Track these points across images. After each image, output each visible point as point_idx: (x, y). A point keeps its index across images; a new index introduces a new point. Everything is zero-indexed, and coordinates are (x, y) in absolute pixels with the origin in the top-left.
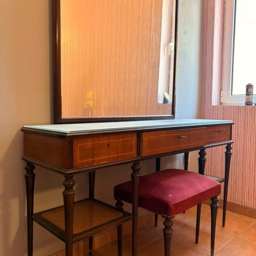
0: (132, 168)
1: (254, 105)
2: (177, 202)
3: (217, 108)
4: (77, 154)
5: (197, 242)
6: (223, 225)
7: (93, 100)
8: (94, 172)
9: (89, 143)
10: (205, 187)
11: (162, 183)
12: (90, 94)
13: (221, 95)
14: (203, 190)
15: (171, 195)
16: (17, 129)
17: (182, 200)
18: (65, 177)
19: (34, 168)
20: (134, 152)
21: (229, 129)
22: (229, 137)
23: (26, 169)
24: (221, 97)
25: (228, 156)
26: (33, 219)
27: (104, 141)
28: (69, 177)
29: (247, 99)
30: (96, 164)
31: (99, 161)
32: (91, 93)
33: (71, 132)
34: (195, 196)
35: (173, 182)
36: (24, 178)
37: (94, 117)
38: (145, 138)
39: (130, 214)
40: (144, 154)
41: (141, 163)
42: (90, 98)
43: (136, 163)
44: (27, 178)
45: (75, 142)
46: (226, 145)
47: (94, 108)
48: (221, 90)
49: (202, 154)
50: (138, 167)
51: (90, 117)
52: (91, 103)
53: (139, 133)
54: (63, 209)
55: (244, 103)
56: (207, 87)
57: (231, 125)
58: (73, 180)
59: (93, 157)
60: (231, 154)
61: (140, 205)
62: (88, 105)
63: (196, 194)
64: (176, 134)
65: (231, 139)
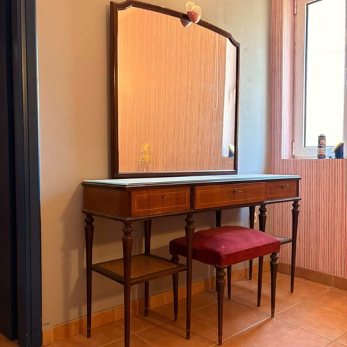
0: (186, 220)
1: (327, 158)
2: (229, 253)
4: (135, 204)
5: (259, 305)
6: (292, 291)
7: (149, 154)
8: (151, 221)
9: (145, 195)
10: (261, 242)
11: (216, 236)
12: (146, 147)
13: (293, 147)
14: (259, 245)
15: (223, 247)
16: (78, 183)
17: (235, 251)
18: (124, 223)
19: (93, 220)
20: (188, 204)
21: (295, 184)
22: (295, 193)
23: (86, 221)
25: (295, 214)
26: (91, 269)
27: (159, 193)
28: (127, 224)
29: (319, 152)
30: (151, 214)
31: (155, 211)
32: (147, 145)
33: (130, 185)
34: (249, 249)
35: (228, 236)
36: (84, 230)
37: (150, 171)
38: (198, 192)
39: (184, 265)
40: (197, 207)
41: (194, 215)
42: (145, 152)
43: (189, 215)
44: (86, 229)
45: (133, 193)
46: (293, 202)
47: (150, 163)
48: (293, 141)
49: (262, 211)
50: (192, 220)
51: (145, 172)
52: (147, 158)
53: (192, 186)
54: (123, 261)
55: (317, 156)
56: (276, 139)
57: (297, 180)
58: (130, 227)
59: (149, 207)
60: (298, 212)
61: (195, 257)
62: (143, 159)
63: (250, 247)
64: (230, 188)
65: (298, 196)
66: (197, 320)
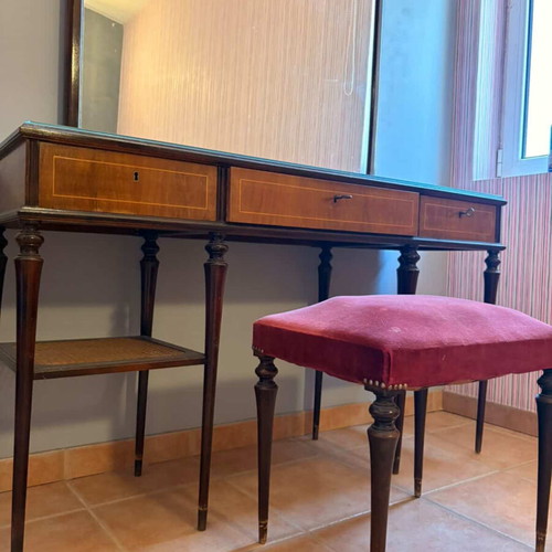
0: (208, 248)
3: (485, 185)
6: (477, 449)
9: (82, 160)
13: (499, 160)
20: (210, 208)
21: (492, 213)
24: (499, 166)
25: (490, 280)
27: (124, 163)
30: (98, 210)
31: (110, 205)
38: (238, 180)
45: (46, 148)
48: (499, 148)
57: (498, 205)
59: (93, 193)
60: (499, 274)
64: (326, 190)
65: (498, 241)
66: (244, 491)
